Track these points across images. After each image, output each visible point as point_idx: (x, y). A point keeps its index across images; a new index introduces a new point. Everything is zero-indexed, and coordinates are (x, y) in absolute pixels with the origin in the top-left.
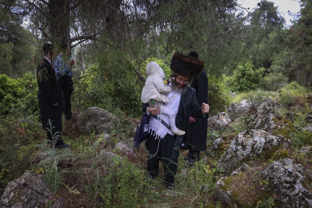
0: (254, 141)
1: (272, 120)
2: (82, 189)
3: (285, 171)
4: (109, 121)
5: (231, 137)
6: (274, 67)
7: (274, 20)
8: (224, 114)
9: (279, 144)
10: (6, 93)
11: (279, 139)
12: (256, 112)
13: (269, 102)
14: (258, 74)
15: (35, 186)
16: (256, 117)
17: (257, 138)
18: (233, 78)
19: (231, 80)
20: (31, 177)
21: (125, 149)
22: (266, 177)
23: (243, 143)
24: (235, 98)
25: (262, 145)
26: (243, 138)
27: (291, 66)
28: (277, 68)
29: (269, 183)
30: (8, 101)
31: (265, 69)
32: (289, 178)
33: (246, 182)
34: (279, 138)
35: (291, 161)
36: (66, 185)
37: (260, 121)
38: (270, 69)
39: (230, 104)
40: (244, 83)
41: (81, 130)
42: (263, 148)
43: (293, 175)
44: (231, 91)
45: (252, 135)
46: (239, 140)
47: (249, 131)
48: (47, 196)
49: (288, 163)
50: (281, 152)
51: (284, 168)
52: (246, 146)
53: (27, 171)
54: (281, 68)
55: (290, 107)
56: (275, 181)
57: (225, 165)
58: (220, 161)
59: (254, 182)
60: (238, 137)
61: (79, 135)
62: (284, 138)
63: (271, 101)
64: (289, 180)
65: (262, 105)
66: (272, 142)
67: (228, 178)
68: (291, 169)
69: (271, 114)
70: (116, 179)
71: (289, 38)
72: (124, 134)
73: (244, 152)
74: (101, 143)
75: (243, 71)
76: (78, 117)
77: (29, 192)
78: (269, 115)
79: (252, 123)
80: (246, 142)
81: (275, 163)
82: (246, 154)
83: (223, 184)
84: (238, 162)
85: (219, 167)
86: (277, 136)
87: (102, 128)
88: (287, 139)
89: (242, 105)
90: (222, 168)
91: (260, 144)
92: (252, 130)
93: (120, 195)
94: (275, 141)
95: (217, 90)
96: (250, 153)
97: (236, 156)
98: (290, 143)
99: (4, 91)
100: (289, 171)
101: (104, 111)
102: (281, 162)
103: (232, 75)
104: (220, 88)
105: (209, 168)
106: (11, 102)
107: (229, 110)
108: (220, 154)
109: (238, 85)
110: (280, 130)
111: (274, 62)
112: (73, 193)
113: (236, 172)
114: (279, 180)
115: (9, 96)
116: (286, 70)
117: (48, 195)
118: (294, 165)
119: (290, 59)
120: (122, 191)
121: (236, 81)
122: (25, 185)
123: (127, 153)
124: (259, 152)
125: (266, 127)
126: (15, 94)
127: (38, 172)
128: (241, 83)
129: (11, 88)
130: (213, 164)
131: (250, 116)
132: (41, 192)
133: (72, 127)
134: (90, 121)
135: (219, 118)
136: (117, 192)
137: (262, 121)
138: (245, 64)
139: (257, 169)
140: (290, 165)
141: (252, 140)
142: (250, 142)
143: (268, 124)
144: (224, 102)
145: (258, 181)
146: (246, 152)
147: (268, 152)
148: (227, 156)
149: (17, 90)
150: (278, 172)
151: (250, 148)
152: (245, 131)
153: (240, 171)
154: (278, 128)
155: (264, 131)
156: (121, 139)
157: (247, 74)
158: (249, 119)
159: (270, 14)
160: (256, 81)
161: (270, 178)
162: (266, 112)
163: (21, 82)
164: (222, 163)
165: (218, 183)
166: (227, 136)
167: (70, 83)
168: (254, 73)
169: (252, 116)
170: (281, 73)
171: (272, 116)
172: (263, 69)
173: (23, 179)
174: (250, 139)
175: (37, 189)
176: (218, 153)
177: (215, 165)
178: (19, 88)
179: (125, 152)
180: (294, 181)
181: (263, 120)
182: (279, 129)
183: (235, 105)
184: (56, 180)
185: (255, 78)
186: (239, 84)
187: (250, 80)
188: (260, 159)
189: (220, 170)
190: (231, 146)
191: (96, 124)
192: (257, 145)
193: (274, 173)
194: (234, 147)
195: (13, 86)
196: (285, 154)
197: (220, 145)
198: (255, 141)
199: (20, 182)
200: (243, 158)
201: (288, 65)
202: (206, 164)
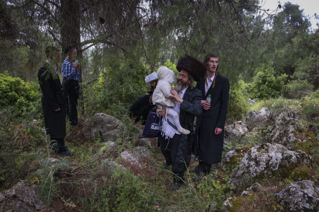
0: (269, 156)
1: (292, 133)
2: (78, 202)
3: (304, 196)
4: (116, 128)
5: (245, 149)
6: (297, 74)
7: (298, 24)
8: (240, 123)
9: (299, 161)
10: (19, 96)
11: (298, 156)
12: (274, 123)
13: (289, 112)
14: (280, 81)
15: (26, 198)
16: (274, 128)
17: (272, 154)
18: (253, 84)
19: (251, 87)
20: (23, 188)
21: (130, 158)
22: (280, 201)
23: (256, 158)
24: (255, 105)
25: (278, 161)
26: (257, 152)
27: (317, 72)
28: (300, 75)
29: (285, 208)
30: (21, 104)
31: (288, 75)
32: (308, 205)
33: (258, 204)
34: (299, 154)
35: (311, 183)
36: (62, 197)
37: (277, 134)
38: (293, 75)
39: (248, 112)
40: (264, 90)
41: (86, 137)
42: (279, 165)
43: (314, 201)
44: (250, 98)
45: (267, 150)
46: (252, 155)
47: (264, 144)
48: (39, 209)
49: (308, 187)
50: (301, 170)
51: (303, 192)
52: (260, 161)
53: (22, 181)
54: (305, 75)
55: (314, 118)
56: (291, 207)
57: (236, 181)
58: (232, 176)
59: (267, 205)
60: (251, 151)
61: (84, 141)
62: (304, 154)
63: (292, 111)
64: (308, 207)
65: (281, 115)
66: (290, 159)
67: (236, 199)
68: (312, 193)
69: (291, 126)
70: (116, 192)
71: (316, 43)
72: (130, 142)
73: (257, 168)
74: (104, 152)
75: (264, 77)
76: (84, 123)
77: (18, 205)
78: (289, 126)
79: (269, 135)
80: (260, 157)
81: (292, 184)
82: (260, 171)
83: (231, 205)
84: (250, 179)
85: (230, 184)
86: (297, 152)
87: (108, 135)
88: (309, 156)
89: (261, 114)
90: (233, 185)
91: (276, 160)
92: (268, 144)
93: (119, 209)
94: (293, 158)
95: (234, 97)
96: (264, 170)
97: (249, 172)
98: (311, 160)
99: (18, 94)
100: (309, 195)
101: (110, 117)
102: (299, 184)
103: (252, 82)
104: (237, 95)
105: (219, 183)
106: (23, 106)
107: (247, 118)
108: (232, 168)
109: (258, 92)
110: (301, 144)
111: (298, 68)
112: (69, 206)
113: (246, 192)
114: (296, 206)
115: (22, 99)
116: (310, 77)
117: (40, 207)
118: (315, 189)
119: (316, 66)
120: (122, 206)
121: (256, 87)
122: (15, 197)
123: (132, 163)
124: (275, 170)
125: (284, 140)
126: (28, 98)
127: (33, 182)
128: (261, 90)
129: (24, 92)
130: (223, 179)
131: (267, 127)
132: (32, 205)
133: (77, 133)
134: (96, 128)
135: (235, 127)
136: (116, 206)
137: (280, 133)
138: (266, 70)
139: (271, 190)
140: (311, 189)
141: (267, 155)
142: (264, 157)
143: (287, 137)
144: (241, 110)
145: (271, 205)
146: (260, 168)
147: (286, 170)
148: (238, 172)
149: (30, 93)
150: (295, 196)
151: (265, 164)
152: (259, 145)
153: (251, 190)
154: (299, 142)
155: (281, 146)
156: (126, 147)
157: (268, 81)
158: (266, 130)
159: (294, 18)
160: (278, 88)
161: (286, 203)
162: (286, 123)
163: (34, 85)
164: (233, 178)
165: (225, 204)
166: (240, 148)
167: (76, 88)
168: (275, 80)
169: (270, 127)
170: (306, 80)
171: (291, 129)
172: (285, 75)
173: (14, 190)
174: (264, 154)
175: (29, 201)
176: (230, 167)
177: (226, 180)
178: (33, 92)
179: (130, 162)
180: (315, 209)
181: (282, 132)
182: (299, 144)
183: (253, 114)
184: (50, 192)
185: (276, 85)
186: (260, 91)
187: (271, 87)
188: (276, 177)
189: (230, 186)
190: (243, 161)
191: (102, 131)
192: (273, 161)
193: (290, 197)
194: (246, 162)
195: (26, 89)
196: (305, 173)
197: (232, 158)
198: (271, 156)
199: (10, 193)
200: (256, 175)
201: (313, 72)
202: (216, 179)
